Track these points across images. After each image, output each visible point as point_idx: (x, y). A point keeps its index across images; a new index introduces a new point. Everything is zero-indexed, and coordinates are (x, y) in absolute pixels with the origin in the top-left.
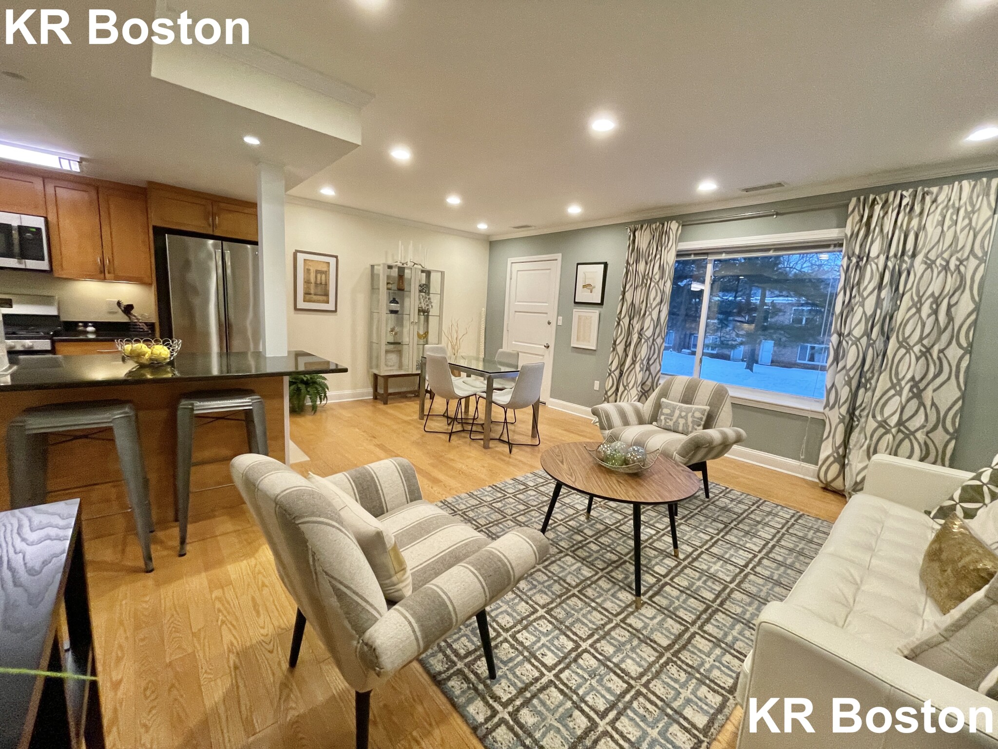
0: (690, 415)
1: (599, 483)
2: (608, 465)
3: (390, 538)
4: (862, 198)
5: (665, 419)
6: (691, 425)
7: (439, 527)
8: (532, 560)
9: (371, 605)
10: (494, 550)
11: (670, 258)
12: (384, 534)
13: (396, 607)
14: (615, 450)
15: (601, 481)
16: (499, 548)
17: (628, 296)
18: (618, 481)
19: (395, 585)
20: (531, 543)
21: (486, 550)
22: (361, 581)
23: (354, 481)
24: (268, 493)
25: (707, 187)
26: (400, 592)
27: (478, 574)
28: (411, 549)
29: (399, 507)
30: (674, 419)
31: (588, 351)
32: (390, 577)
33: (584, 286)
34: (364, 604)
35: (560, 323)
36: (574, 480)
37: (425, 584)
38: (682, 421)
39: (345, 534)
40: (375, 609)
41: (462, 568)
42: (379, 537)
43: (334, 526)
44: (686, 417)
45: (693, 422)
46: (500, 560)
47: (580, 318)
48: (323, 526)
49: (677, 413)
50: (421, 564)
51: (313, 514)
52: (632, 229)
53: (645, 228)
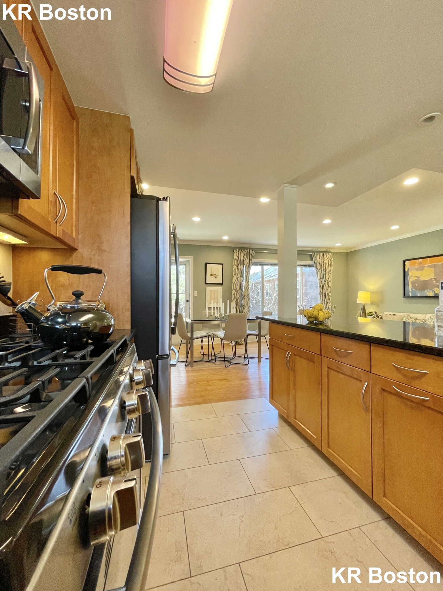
33: (211, 275)
35: (196, 294)
47: (211, 291)
52: (237, 250)
53: (241, 251)
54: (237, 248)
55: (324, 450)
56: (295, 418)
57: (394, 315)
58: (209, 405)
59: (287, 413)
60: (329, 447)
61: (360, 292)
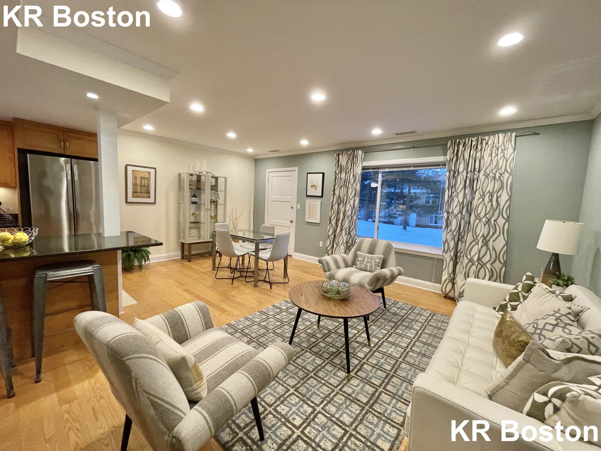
0: (373, 261)
1: (324, 307)
2: (328, 295)
3: (191, 359)
4: (453, 141)
5: (360, 264)
6: (374, 267)
7: (225, 345)
8: (284, 363)
9: (178, 409)
10: (260, 360)
11: (358, 171)
12: (187, 358)
13: (196, 407)
14: (332, 286)
15: (325, 306)
16: (263, 358)
17: (337, 192)
18: (334, 305)
19: (195, 390)
20: (283, 352)
21: (255, 360)
22: (171, 393)
23: (167, 320)
24: (102, 340)
25: (377, 132)
26: (199, 394)
27: (250, 377)
28: (206, 363)
29: (198, 334)
30: (365, 263)
31: (315, 224)
32: (192, 385)
33: (312, 186)
34: (172, 409)
35: (299, 208)
36: (308, 306)
37: (216, 388)
38: (369, 265)
39: (159, 362)
40: (181, 411)
41: (239, 374)
42: (183, 360)
43: (151, 359)
44: (371, 262)
45: (375, 264)
46: (264, 366)
48: (143, 360)
49: (366, 260)
50: (213, 373)
51: (136, 352)
53: (345, 153)
61: (547, 221)
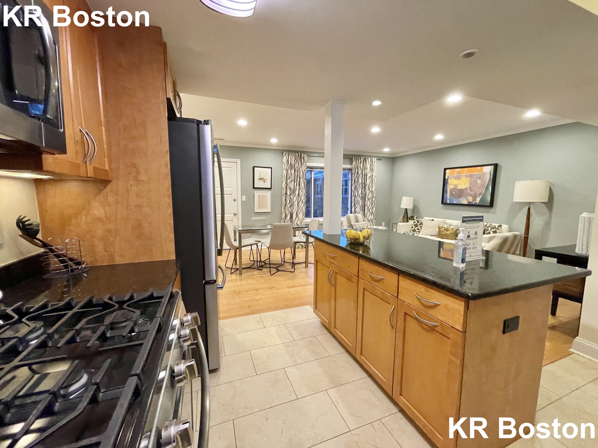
4: (356, 157)
33: (259, 179)
35: (244, 200)
47: (259, 196)
52: (287, 154)
53: (292, 154)
54: (286, 151)
55: (358, 357)
56: (335, 328)
57: (433, 220)
58: (257, 315)
59: (329, 322)
60: (361, 354)
61: (403, 197)
